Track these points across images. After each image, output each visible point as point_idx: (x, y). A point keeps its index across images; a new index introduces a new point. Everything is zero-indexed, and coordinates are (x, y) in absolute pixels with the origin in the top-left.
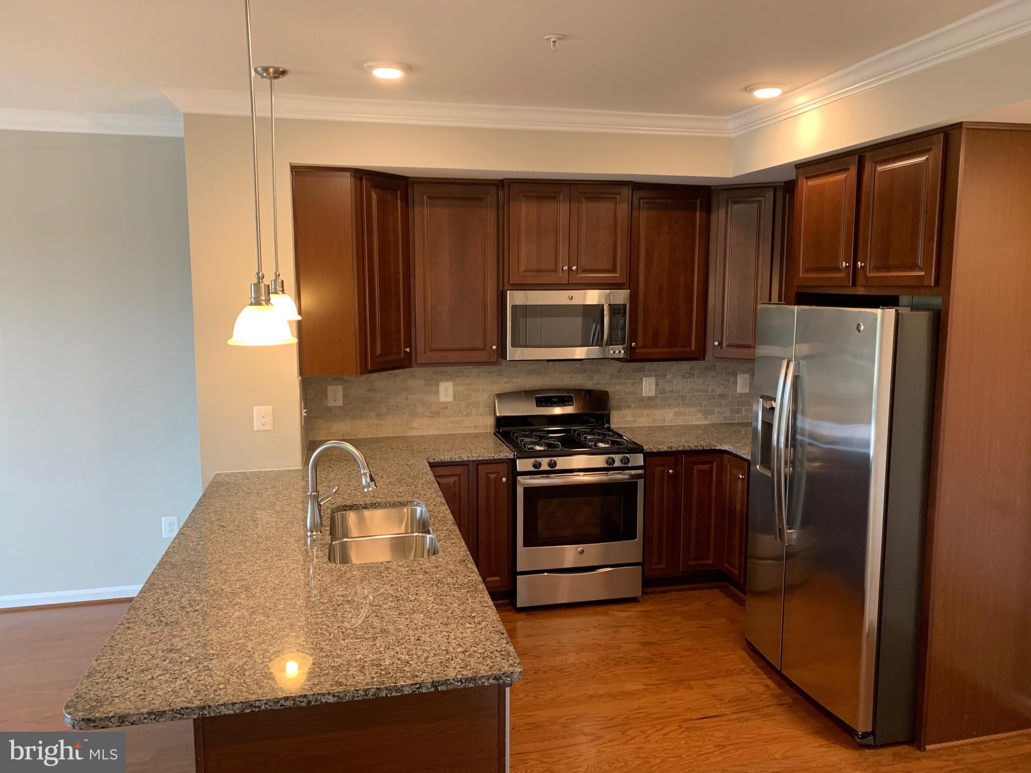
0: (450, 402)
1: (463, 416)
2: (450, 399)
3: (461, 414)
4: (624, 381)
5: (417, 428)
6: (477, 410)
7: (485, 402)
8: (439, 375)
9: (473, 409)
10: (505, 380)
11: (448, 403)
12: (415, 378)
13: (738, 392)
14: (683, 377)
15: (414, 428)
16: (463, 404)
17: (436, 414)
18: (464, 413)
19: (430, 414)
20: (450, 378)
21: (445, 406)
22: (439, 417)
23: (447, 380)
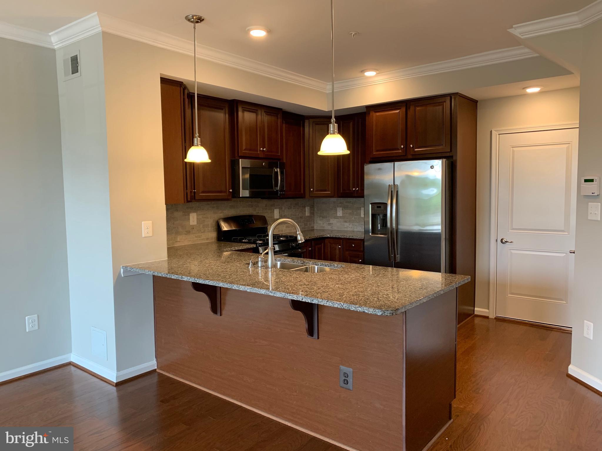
0: (195, 225)
1: (202, 233)
2: (195, 223)
3: (201, 232)
4: (268, 211)
5: (179, 241)
6: (208, 229)
7: (211, 224)
8: (189, 209)
9: (206, 229)
10: (220, 212)
11: (194, 225)
12: (177, 211)
13: (306, 215)
14: (288, 209)
15: (178, 241)
16: (201, 227)
17: (188, 232)
18: (202, 231)
19: (185, 233)
20: (195, 211)
21: (193, 227)
22: (190, 234)
23: (194, 212)
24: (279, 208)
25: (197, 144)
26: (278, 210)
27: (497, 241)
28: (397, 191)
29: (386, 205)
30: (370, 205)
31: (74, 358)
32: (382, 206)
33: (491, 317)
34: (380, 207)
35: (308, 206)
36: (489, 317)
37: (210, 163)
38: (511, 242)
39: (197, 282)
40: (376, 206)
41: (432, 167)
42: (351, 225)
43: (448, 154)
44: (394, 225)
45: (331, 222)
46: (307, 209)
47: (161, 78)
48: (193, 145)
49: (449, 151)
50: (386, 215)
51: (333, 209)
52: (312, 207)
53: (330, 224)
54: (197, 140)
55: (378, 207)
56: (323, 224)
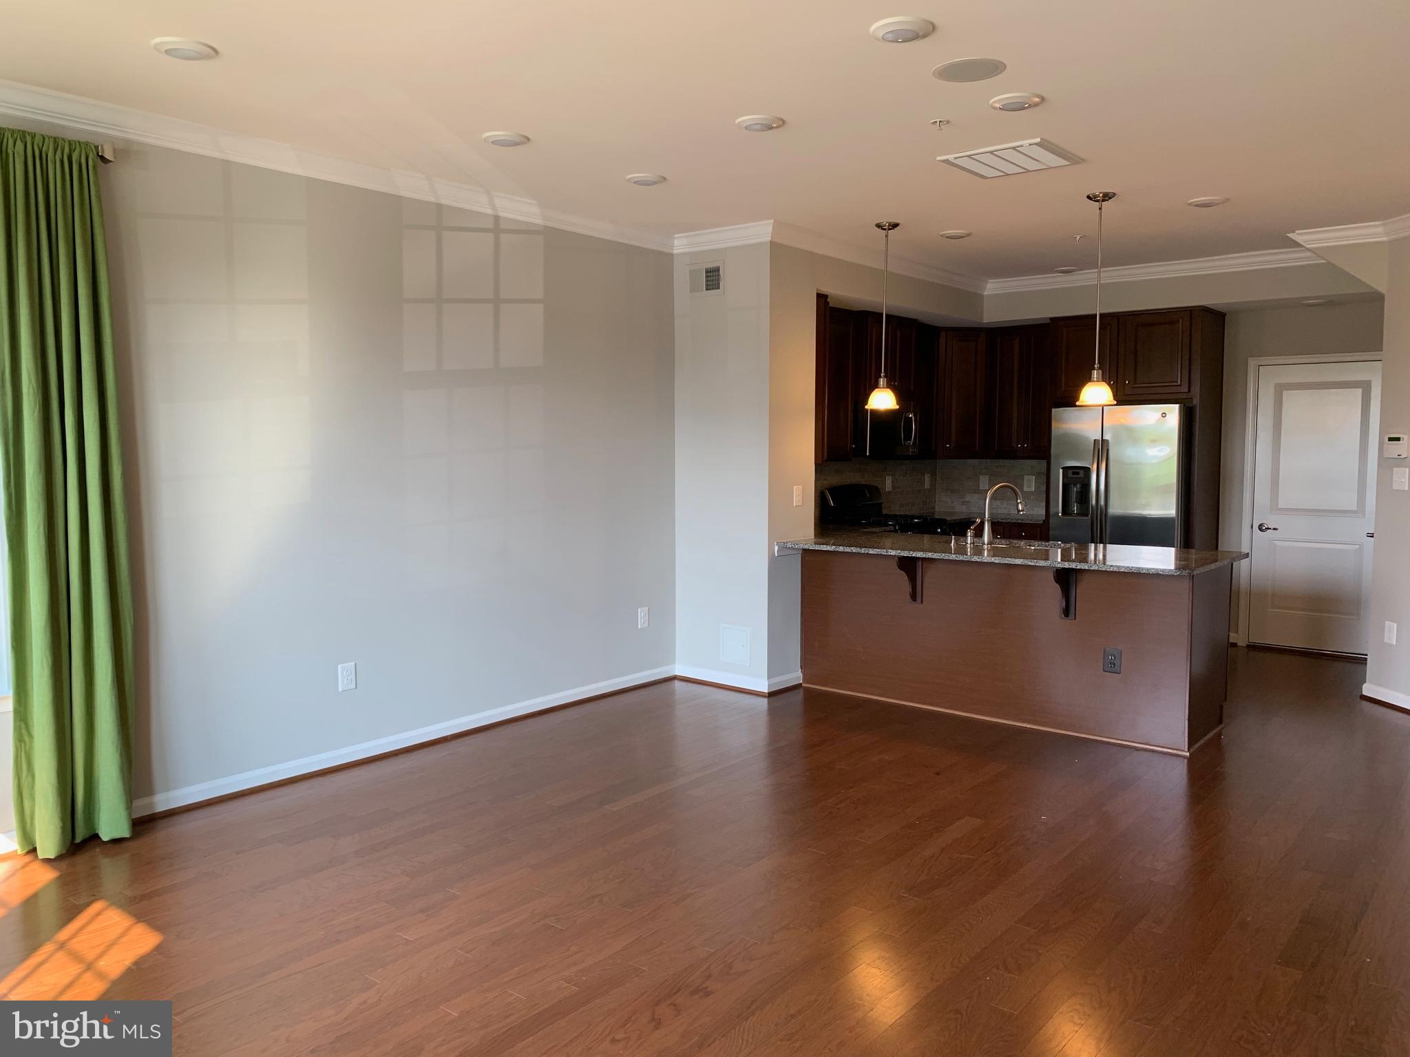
4: (878, 479)
10: (823, 478)
24: (892, 475)
25: (883, 385)
26: (890, 477)
27: (1252, 528)
28: (1108, 450)
29: (1087, 470)
30: (1061, 470)
31: (679, 670)
32: (1082, 472)
33: (1240, 644)
34: (1078, 473)
35: (927, 473)
36: (1236, 644)
37: (896, 410)
38: (1275, 529)
39: (914, 555)
40: (1070, 472)
41: (1164, 415)
42: (1005, 504)
43: (1184, 396)
44: (1102, 502)
45: (967, 500)
46: (927, 478)
47: (817, 294)
48: (877, 387)
49: (1187, 391)
50: (1088, 485)
51: (971, 478)
52: (933, 475)
53: (964, 503)
54: (882, 381)
55: (1074, 473)
56: (953, 502)
